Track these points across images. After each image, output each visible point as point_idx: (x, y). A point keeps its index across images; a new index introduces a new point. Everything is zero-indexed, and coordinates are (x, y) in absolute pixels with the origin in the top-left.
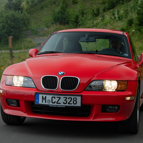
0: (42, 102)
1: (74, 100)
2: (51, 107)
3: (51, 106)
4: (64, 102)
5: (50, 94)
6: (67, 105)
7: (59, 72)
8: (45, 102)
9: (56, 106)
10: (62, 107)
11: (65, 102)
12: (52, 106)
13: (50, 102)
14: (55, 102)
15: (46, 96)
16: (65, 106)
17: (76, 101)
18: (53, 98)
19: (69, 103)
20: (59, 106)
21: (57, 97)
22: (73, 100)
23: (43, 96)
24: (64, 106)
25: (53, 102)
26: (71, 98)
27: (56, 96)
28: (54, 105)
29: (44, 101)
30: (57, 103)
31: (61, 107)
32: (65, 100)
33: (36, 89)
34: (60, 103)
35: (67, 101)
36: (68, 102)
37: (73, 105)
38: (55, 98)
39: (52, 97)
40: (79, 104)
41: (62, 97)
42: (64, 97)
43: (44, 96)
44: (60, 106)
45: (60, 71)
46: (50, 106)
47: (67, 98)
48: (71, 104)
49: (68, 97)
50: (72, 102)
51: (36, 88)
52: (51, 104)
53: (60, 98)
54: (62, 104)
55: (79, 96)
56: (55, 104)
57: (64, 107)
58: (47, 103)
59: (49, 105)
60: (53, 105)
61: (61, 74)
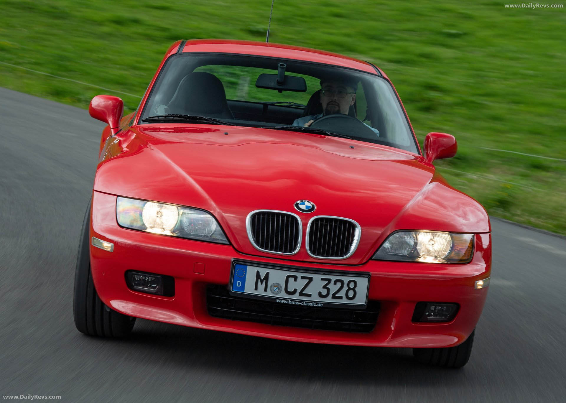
0: (256, 289)
1: (349, 289)
2: (284, 304)
3: (282, 301)
4: (320, 294)
5: (281, 268)
6: (329, 300)
7: (299, 202)
8: (266, 290)
9: (298, 303)
10: (314, 305)
11: (324, 292)
12: (286, 302)
13: (280, 289)
14: (295, 290)
15: (268, 273)
16: (324, 304)
17: (354, 289)
18: (291, 280)
19: (334, 296)
20: (306, 304)
21: (303, 278)
22: (345, 288)
23: (258, 272)
24: (321, 302)
25: (291, 289)
26: (342, 282)
27: (299, 275)
28: (292, 300)
29: (261, 287)
30: (301, 294)
31: (311, 305)
32: (325, 287)
33: (230, 247)
34: (309, 295)
35: (328, 290)
36: (332, 292)
37: (345, 301)
38: (295, 278)
39: (288, 277)
40: (361, 299)
41: (317, 278)
42: (322, 279)
43: (263, 272)
44: (309, 304)
45: (301, 199)
46: (280, 303)
47: (329, 281)
48: (341, 298)
49: (334, 278)
50: (342, 294)
51: (231, 244)
52: (283, 295)
53: (311, 279)
54: (315, 298)
55: (363, 275)
56: (296, 296)
57: (321, 305)
58: (269, 294)
59: (275, 299)
60: (287, 300)
61: (307, 207)
